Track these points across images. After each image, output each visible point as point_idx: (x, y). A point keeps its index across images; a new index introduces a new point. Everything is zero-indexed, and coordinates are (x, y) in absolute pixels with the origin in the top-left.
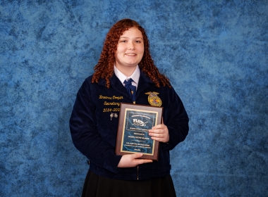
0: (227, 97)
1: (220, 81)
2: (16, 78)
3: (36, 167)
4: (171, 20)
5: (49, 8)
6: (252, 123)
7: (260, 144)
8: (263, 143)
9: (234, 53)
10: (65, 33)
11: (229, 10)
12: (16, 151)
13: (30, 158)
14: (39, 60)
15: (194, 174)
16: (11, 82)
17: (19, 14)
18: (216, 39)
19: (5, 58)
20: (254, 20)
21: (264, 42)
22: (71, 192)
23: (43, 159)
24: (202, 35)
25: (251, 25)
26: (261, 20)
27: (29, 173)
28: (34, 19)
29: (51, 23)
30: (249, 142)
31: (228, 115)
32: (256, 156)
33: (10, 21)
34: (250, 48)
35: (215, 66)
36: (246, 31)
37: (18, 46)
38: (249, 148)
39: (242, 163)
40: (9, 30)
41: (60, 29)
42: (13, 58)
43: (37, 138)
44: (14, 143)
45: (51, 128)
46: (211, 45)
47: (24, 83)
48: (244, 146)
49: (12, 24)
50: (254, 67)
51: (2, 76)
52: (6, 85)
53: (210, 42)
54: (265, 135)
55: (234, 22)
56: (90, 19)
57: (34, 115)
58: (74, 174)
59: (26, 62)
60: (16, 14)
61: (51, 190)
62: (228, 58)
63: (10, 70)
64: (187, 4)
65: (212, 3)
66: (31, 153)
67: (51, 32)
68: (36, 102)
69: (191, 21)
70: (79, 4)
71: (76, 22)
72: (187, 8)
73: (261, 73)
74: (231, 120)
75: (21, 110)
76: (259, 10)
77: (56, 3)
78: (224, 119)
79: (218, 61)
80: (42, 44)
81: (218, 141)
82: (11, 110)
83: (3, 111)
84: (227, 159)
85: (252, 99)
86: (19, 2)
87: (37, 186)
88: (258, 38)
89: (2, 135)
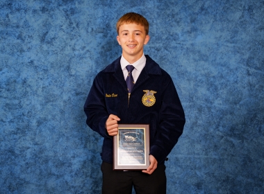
0: (203, 91)
2: (24, 75)
3: (41, 151)
4: (155, 26)
5: (51, 16)
6: (224, 113)
7: (230, 131)
8: (232, 129)
9: (208, 54)
10: (65, 37)
11: (204, 17)
12: (24, 137)
13: (36, 144)
14: (43, 60)
15: (175, 156)
16: (19, 79)
17: (26, 22)
18: (193, 42)
19: (14, 58)
20: (225, 26)
21: (233, 45)
22: (71, 172)
23: (47, 145)
24: (182, 38)
25: (222, 30)
26: (230, 26)
27: (35, 156)
28: (38, 25)
29: (52, 28)
30: (221, 128)
31: (204, 106)
32: (227, 140)
33: (18, 27)
34: (222, 49)
35: (192, 64)
36: (218, 35)
37: (25, 48)
38: (221, 134)
39: (216, 146)
40: (17, 35)
41: (61, 34)
42: (21, 58)
43: (41, 126)
44: (22, 131)
45: (54, 118)
46: (189, 47)
47: (30, 80)
48: (217, 132)
49: (19, 30)
50: (225, 65)
51: (12, 74)
53: (188, 45)
54: (234, 122)
55: (207, 27)
56: (86, 25)
57: (39, 107)
58: (74, 157)
59: (32, 62)
60: (23, 21)
61: (54, 170)
62: (203, 57)
63: (18, 68)
64: (168, 12)
65: (190, 11)
66: (37, 140)
67: (53, 37)
68: (41, 96)
69: (172, 26)
70: (76, 13)
71: (74, 28)
72: (168, 16)
73: (231, 70)
74: (206, 110)
75: (28, 103)
76: (229, 18)
77: (57, 11)
78: (200, 110)
79: (195, 60)
80: (45, 47)
81: (195, 128)
82: (19, 103)
83: (13, 104)
84: (203, 143)
85: (223, 92)
86: (26, 11)
87: (42, 167)
88: (228, 41)
89: (12, 124)
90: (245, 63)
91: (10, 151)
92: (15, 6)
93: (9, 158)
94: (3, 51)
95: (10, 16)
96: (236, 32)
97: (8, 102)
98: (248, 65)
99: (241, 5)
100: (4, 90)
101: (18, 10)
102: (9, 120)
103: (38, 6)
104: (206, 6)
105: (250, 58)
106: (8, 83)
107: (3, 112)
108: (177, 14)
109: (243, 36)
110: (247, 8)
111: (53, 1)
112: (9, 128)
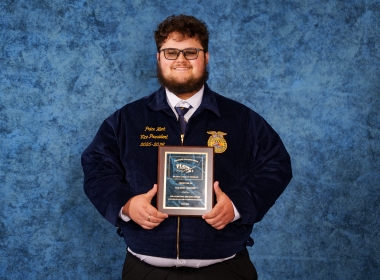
0: (303, 162)
1: (293, 141)
2: (42, 139)
3: (67, 251)
4: (232, 68)
5: (83, 54)
6: (334, 194)
7: (344, 220)
8: (347, 218)
9: (309, 107)
10: (102, 84)
11: (303, 55)
12: (42, 230)
13: (60, 240)
14: (71, 118)
15: (263, 257)
16: (36, 145)
17: (47, 62)
18: (288, 90)
19: (29, 115)
20: (334, 66)
21: (346, 94)
23: (75, 241)
24: (271, 85)
25: (330, 73)
26: (342, 66)
27: (58, 257)
28: (65, 67)
29: (85, 72)
30: (330, 217)
31: (304, 183)
32: (339, 235)
33: (35, 70)
34: (330, 101)
35: (287, 123)
36: (324, 81)
37: (45, 100)
38: (330, 225)
39: (323, 243)
40: (34, 81)
41: (97, 80)
42: (39, 115)
43: (67, 214)
44: (39, 221)
46: (282, 97)
47: (52, 146)
48: (325, 223)
49: (37, 74)
50: (335, 124)
51: (25, 137)
52: (30, 148)
53: (280, 94)
54: (350, 208)
55: (309, 69)
56: (133, 66)
57: (64, 185)
58: (114, 259)
59: (54, 120)
60: (42, 61)
62: (303, 113)
63: (34, 130)
64: (252, 47)
65: (283, 46)
66: (60, 233)
67: (85, 84)
68: (67, 169)
69: (257, 68)
70: (119, 49)
71: (115, 71)
72: (252, 53)
73: (343, 131)
74: (308, 189)
75: (48, 179)
76: (339, 55)
77: (91, 47)
78: (299, 189)
79: (291, 117)
80: (74, 98)
81: (292, 216)
82: (36, 180)
83: (26, 181)
84: (304, 238)
85: (333, 164)
86: (47, 47)
87: (68, 274)
88: (339, 89)
89: (24, 210)
90: (364, 120)
91: (21, 251)
92: (31, 39)
93: (20, 260)
94: (13, 104)
95: (24, 54)
96: (351, 76)
97: (20, 178)
98: (368, 123)
99: (357, 38)
100: (14, 161)
101: (36, 46)
102: (20, 205)
103: (64, 39)
104: (306, 38)
105: (372, 114)
106: (20, 151)
107: (12, 192)
108: (264, 50)
109: (361, 82)
110: (365, 41)
111: (86, 33)
112: (21, 216)
